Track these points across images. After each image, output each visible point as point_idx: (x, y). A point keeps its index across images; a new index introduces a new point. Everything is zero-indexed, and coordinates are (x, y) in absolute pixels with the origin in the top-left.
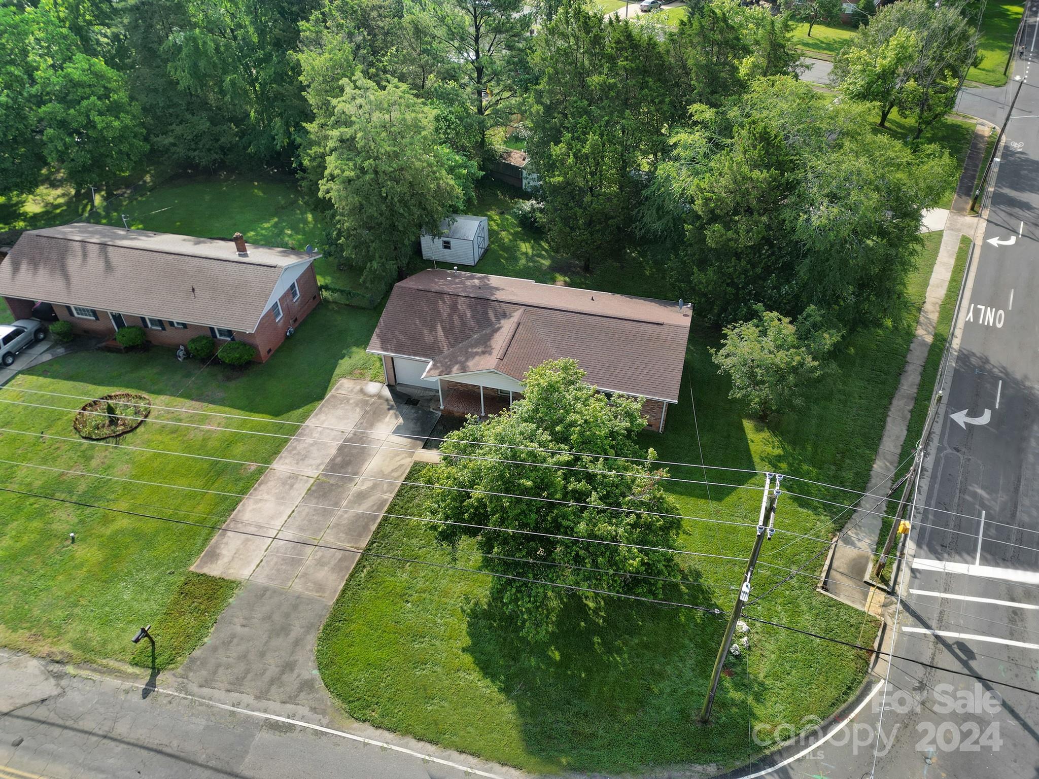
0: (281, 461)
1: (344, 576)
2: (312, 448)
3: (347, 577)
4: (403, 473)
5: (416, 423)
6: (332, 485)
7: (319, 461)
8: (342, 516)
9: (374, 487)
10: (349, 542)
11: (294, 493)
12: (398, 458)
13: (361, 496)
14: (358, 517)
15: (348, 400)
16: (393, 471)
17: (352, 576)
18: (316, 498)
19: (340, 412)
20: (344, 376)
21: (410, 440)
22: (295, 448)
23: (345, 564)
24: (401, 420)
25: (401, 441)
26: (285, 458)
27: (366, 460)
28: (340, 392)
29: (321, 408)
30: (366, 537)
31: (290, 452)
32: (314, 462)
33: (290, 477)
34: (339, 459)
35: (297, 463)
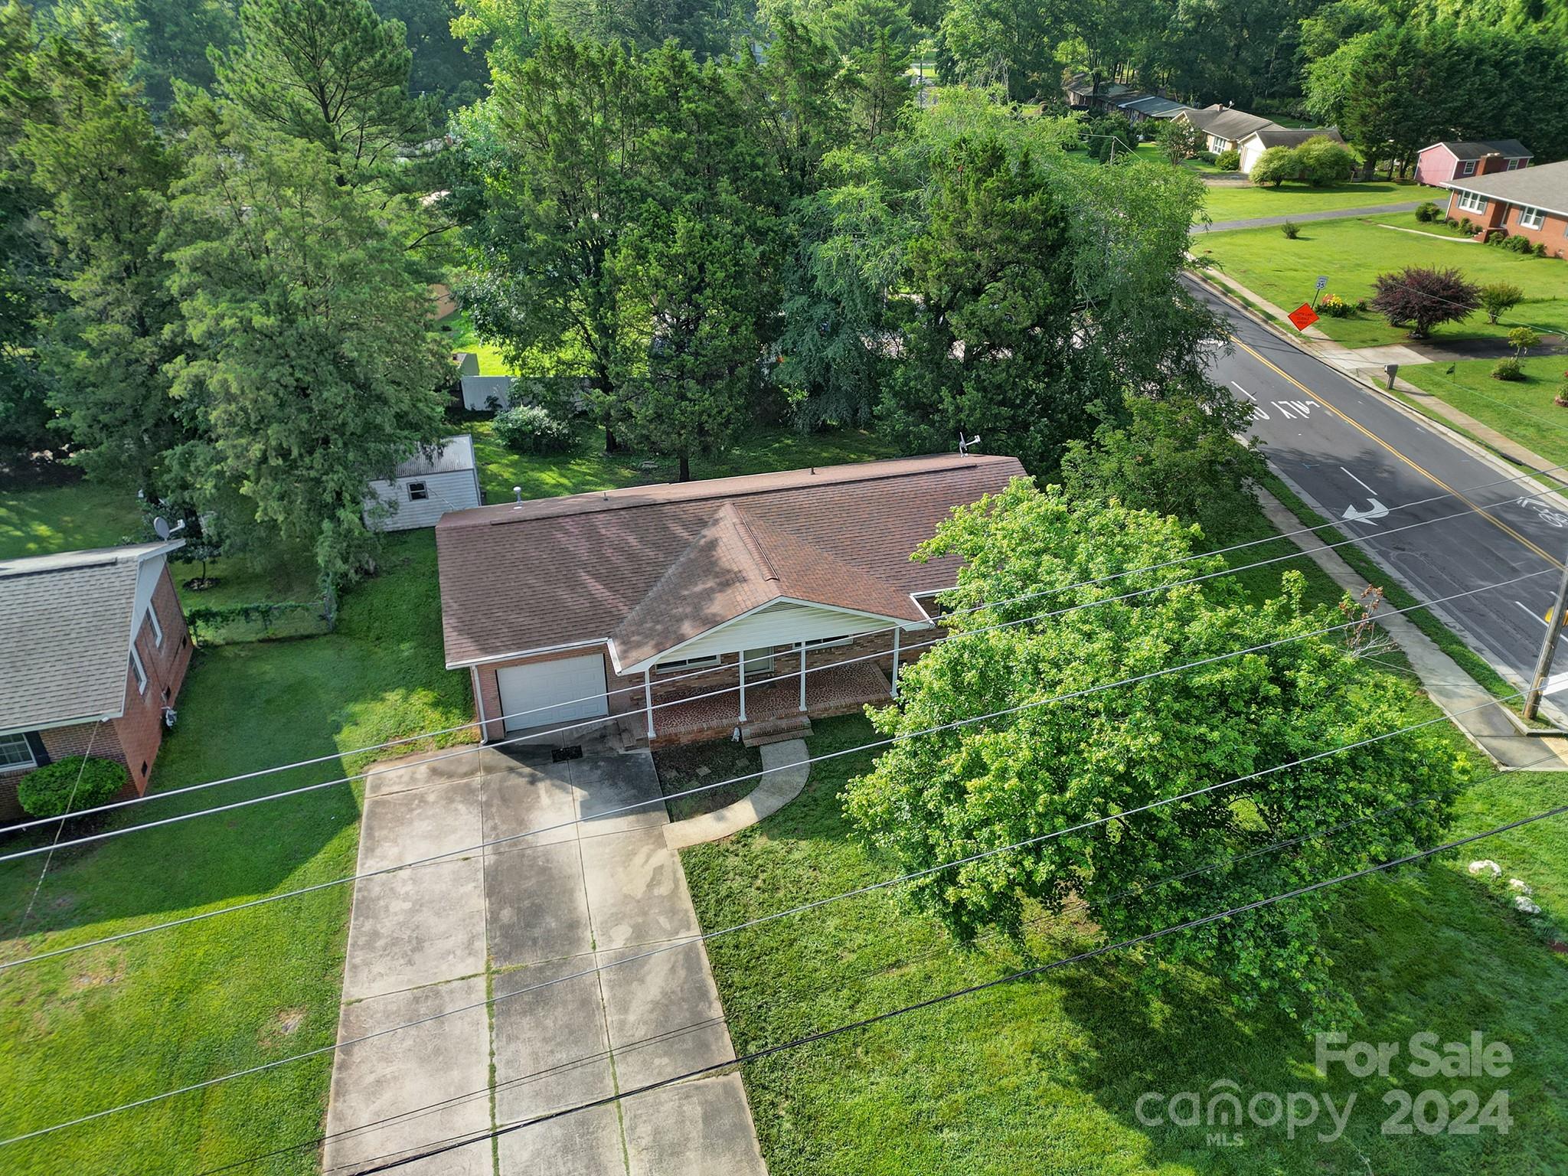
0: (363, 975)
1: (748, 1150)
2: (418, 918)
3: (757, 1146)
4: (676, 881)
5: (614, 784)
6: (541, 970)
7: (461, 937)
8: (622, 1024)
9: (640, 933)
11: (457, 1027)
12: (639, 859)
13: (629, 965)
14: (664, 1006)
15: (422, 799)
16: (650, 886)
17: (764, 1139)
18: (524, 1013)
19: (422, 826)
20: (370, 760)
21: (631, 818)
22: (375, 935)
23: (726, 1121)
24: (579, 793)
25: (616, 827)
26: (367, 964)
27: (572, 892)
28: (385, 790)
29: (370, 835)
30: (720, 1037)
31: (369, 946)
32: (449, 944)
33: (416, 1000)
34: (506, 914)
35: (410, 963)
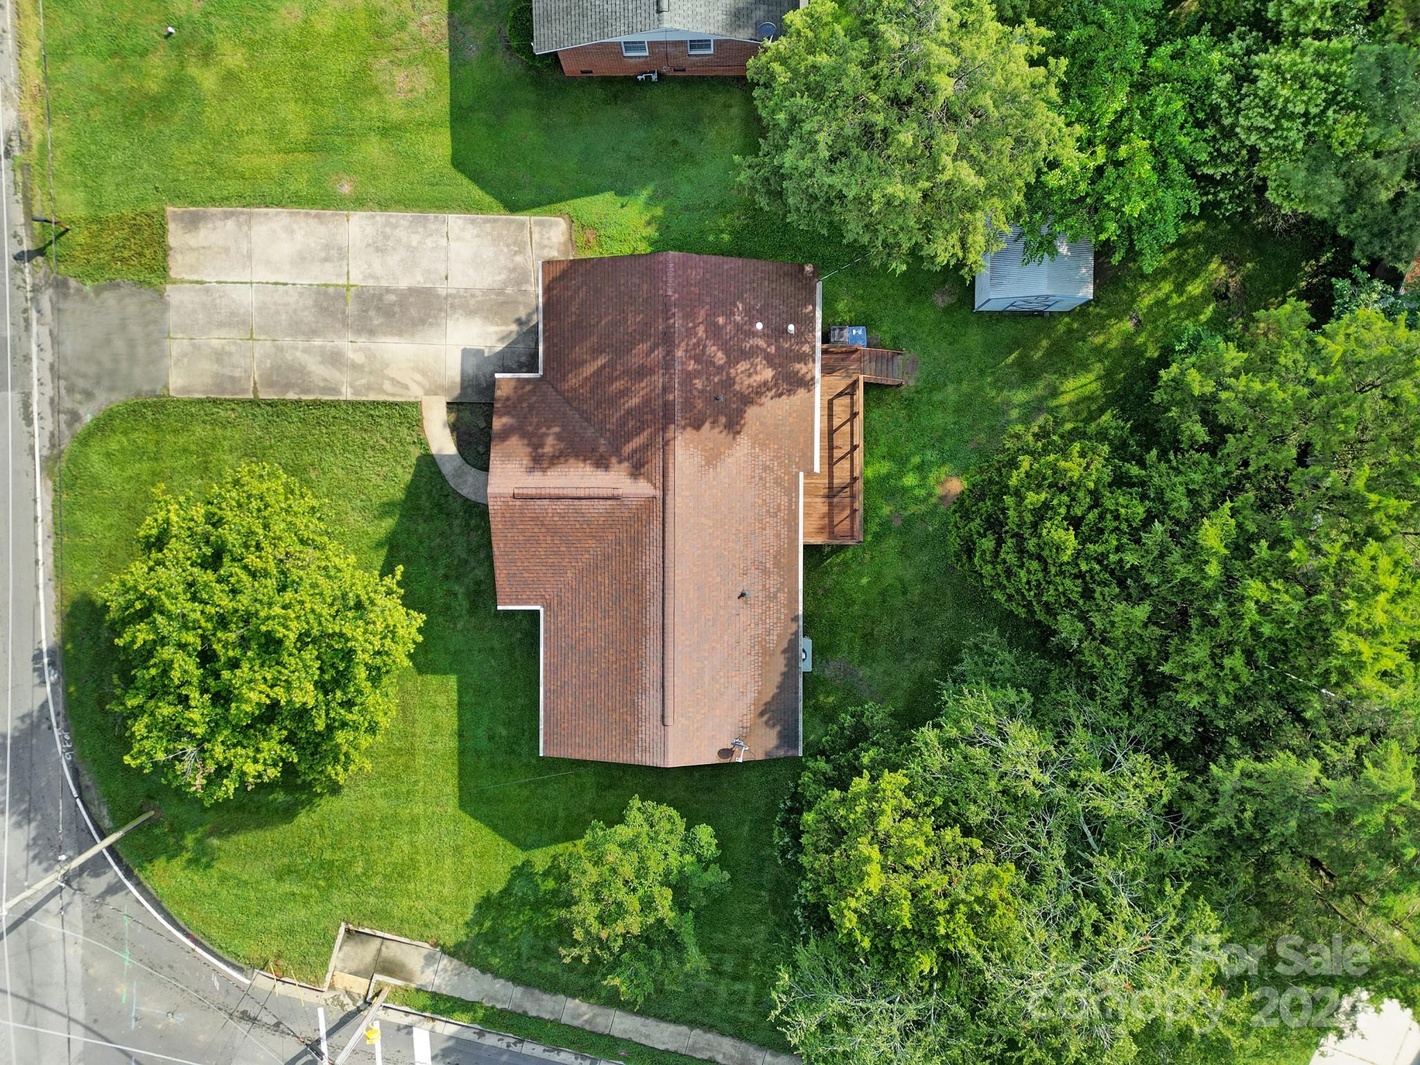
0: (367, 222)
1: (211, 392)
2: (402, 250)
3: (212, 396)
4: (393, 395)
6: (343, 312)
7: (380, 273)
8: (297, 349)
9: (355, 367)
10: (261, 376)
11: (316, 269)
12: (418, 377)
13: (335, 359)
14: (302, 371)
15: (521, 252)
16: (393, 380)
17: (214, 401)
18: (316, 302)
19: (487, 252)
20: (572, 218)
21: (457, 381)
22: (395, 226)
23: (228, 386)
26: (374, 223)
27: (401, 335)
28: (536, 229)
30: (275, 393)
31: (388, 224)
32: (377, 266)
33: (340, 249)
34: (391, 298)
35: (368, 245)
